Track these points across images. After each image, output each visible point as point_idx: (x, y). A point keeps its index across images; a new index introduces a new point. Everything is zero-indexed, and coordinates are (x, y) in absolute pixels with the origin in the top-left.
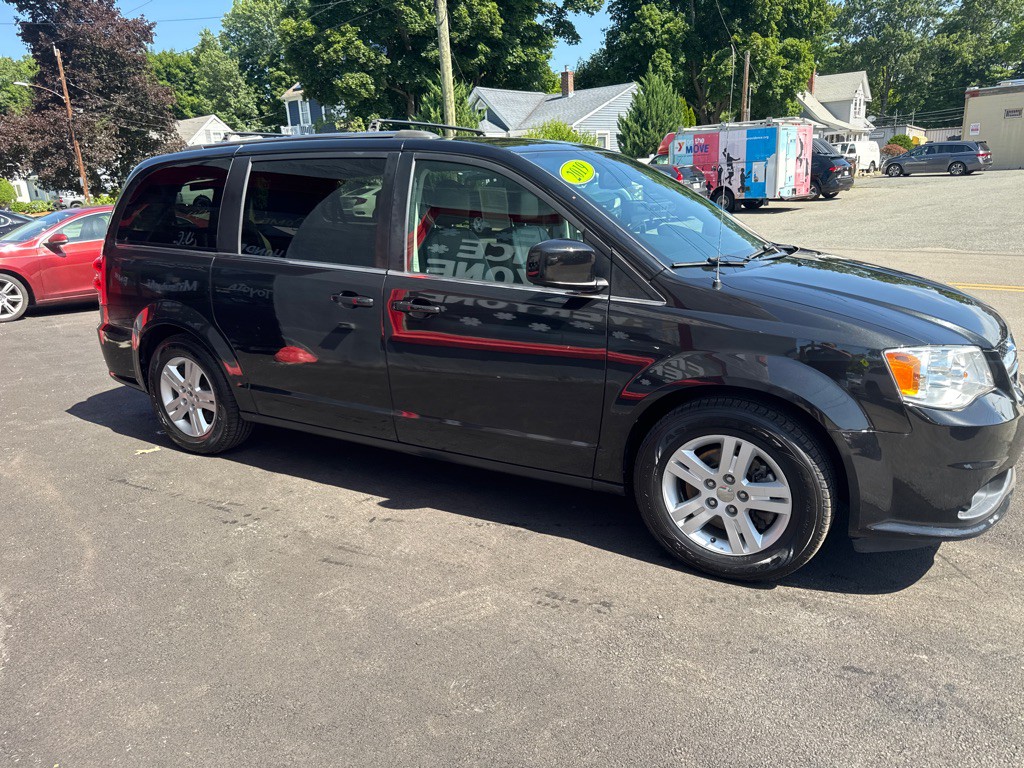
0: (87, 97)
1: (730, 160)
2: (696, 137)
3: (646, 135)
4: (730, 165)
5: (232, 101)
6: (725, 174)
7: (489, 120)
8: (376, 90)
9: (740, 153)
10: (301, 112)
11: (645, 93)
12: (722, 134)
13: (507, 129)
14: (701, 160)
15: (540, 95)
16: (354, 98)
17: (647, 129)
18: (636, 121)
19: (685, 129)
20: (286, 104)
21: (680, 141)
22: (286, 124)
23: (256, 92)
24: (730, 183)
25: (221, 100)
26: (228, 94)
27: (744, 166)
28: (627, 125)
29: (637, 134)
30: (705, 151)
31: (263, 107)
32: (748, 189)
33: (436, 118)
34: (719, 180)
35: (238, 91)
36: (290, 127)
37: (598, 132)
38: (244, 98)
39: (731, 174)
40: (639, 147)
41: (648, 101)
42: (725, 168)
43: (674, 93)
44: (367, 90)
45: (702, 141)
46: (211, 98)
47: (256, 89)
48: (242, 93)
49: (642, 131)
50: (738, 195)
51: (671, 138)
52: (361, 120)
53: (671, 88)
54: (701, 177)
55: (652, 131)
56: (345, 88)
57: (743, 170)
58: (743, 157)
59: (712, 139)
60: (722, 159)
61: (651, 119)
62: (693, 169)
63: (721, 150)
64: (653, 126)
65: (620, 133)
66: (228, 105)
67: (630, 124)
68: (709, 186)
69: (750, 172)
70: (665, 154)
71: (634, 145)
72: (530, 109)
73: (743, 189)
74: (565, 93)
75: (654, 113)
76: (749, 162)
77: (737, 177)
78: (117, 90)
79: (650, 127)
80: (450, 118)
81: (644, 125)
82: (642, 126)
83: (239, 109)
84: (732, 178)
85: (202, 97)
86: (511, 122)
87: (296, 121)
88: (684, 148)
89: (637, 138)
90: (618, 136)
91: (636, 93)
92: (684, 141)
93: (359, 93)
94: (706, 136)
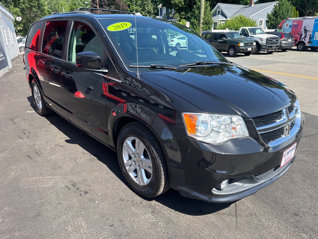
0: (104, 7)
1: (306, 31)
2: (293, 22)
3: (277, 21)
4: (306, 33)
5: (146, 8)
6: (303, 36)
7: (221, 15)
8: (184, 4)
9: (310, 28)
10: (163, 12)
11: (279, 5)
12: (304, 20)
13: (226, 18)
14: (295, 31)
15: (242, 6)
16: (177, 7)
17: (277, 19)
18: (274, 15)
19: (290, 19)
20: (159, 9)
21: (287, 23)
22: (158, 16)
23: (153, 5)
24: (305, 40)
25: (143, 8)
26: (145, 6)
27: (311, 33)
28: (270, 17)
29: (273, 20)
30: (296, 27)
31: (155, 10)
32: (312, 42)
33: (197, 13)
34: (300, 39)
35: (148, 5)
36: (159, 17)
37: (260, 19)
38: (150, 7)
39: (306, 36)
40: (274, 25)
41: (279, 8)
42: (303, 34)
43: (291, 5)
44: (181, 4)
45: (296, 23)
46: (141, 7)
47: (154, 4)
48: (149, 6)
49: (275, 19)
50: (307, 45)
51: (284, 22)
52: (178, 14)
53: (290, 3)
54: (292, 37)
55: (279, 19)
56: (174, 3)
57: (311, 35)
58: (312, 30)
59: (300, 23)
60: (303, 30)
61: (280, 15)
62: (290, 34)
63: (303, 27)
64: (280, 17)
65: (267, 20)
66: (145, 9)
67: (271, 16)
68: (296, 41)
69: (314, 36)
70: (281, 28)
71: (272, 24)
72: (237, 11)
73: (309, 42)
74: (251, 5)
75: (281, 13)
76: (314, 32)
77: (308, 38)
78: (112, 4)
79: (278, 18)
80: (202, 13)
81: (277, 17)
82: (275, 17)
83: (148, 11)
84: (306, 38)
85: (138, 7)
86: (229, 16)
87: (161, 15)
88: (288, 26)
89: (273, 22)
90: (266, 21)
91: (276, 5)
92: (289, 23)
93: (179, 5)
94: (298, 21)
